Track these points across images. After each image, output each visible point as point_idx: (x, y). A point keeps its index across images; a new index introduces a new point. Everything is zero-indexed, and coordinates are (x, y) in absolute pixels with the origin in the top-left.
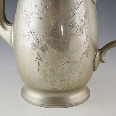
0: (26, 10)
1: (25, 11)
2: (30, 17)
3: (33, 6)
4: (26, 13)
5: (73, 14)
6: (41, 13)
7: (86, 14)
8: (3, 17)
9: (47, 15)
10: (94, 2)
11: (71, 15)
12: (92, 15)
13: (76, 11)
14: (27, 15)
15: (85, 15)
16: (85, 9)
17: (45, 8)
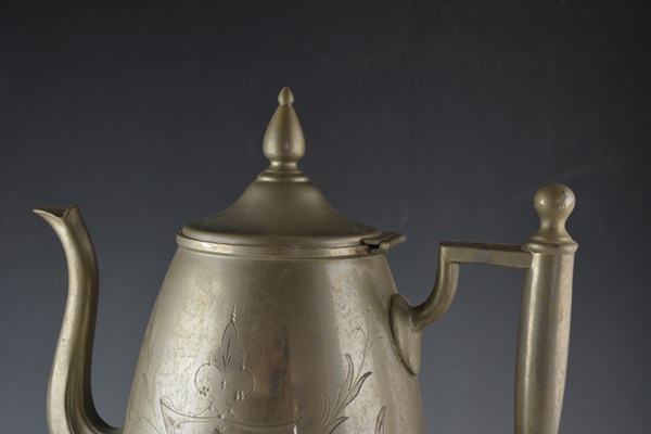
0: (165, 400)
1: (161, 403)
2: (178, 426)
3: (193, 389)
4: (167, 411)
5: (336, 423)
6: (220, 417)
7: (381, 419)
8: (83, 405)
9: (240, 423)
10: (410, 372)
11: (326, 427)
12: (402, 419)
13: (347, 412)
14: (170, 419)
15: (380, 423)
16: (378, 400)
17: (235, 397)
